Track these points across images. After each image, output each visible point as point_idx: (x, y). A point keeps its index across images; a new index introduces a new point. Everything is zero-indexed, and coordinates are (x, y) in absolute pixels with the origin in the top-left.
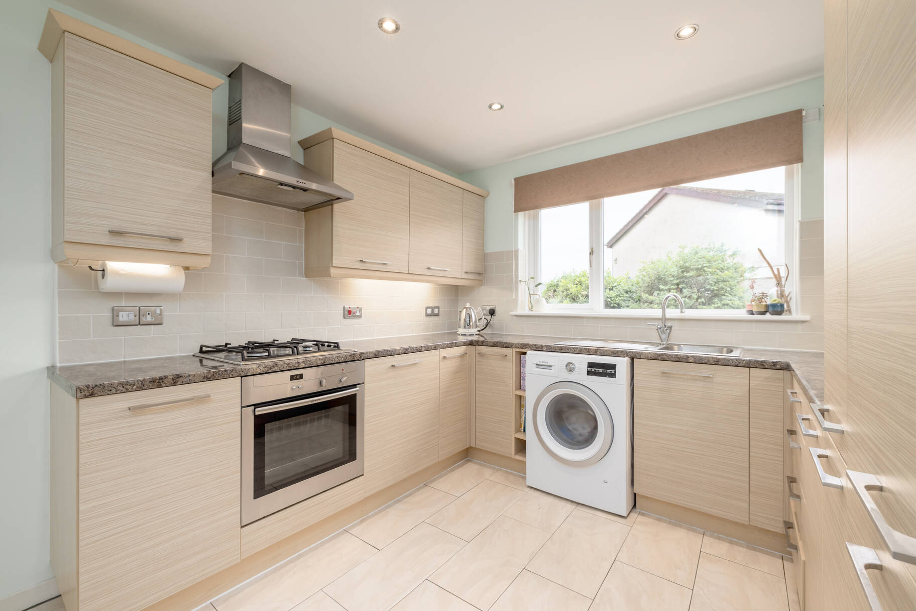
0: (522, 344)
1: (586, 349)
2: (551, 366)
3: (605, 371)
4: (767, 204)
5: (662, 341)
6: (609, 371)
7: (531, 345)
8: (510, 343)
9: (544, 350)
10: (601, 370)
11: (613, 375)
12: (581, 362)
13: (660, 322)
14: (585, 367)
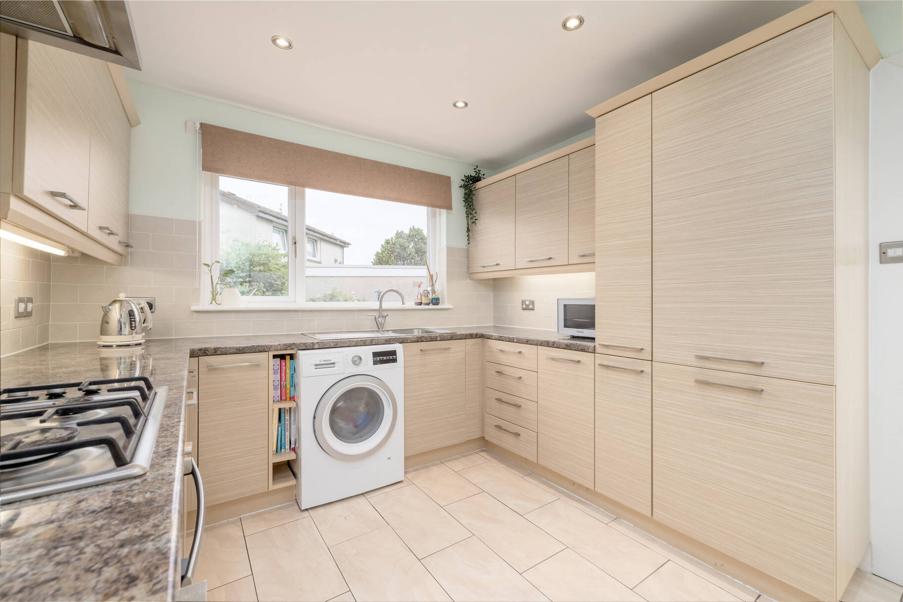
0: (285, 345)
1: (362, 340)
2: (334, 363)
3: (388, 357)
4: (259, 211)
5: (379, 328)
6: (391, 357)
7: (299, 345)
8: (266, 346)
9: (316, 347)
10: (385, 358)
11: (395, 360)
12: (367, 352)
13: (378, 312)
14: (371, 359)
